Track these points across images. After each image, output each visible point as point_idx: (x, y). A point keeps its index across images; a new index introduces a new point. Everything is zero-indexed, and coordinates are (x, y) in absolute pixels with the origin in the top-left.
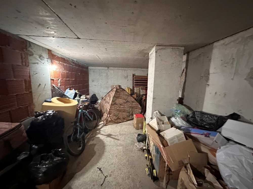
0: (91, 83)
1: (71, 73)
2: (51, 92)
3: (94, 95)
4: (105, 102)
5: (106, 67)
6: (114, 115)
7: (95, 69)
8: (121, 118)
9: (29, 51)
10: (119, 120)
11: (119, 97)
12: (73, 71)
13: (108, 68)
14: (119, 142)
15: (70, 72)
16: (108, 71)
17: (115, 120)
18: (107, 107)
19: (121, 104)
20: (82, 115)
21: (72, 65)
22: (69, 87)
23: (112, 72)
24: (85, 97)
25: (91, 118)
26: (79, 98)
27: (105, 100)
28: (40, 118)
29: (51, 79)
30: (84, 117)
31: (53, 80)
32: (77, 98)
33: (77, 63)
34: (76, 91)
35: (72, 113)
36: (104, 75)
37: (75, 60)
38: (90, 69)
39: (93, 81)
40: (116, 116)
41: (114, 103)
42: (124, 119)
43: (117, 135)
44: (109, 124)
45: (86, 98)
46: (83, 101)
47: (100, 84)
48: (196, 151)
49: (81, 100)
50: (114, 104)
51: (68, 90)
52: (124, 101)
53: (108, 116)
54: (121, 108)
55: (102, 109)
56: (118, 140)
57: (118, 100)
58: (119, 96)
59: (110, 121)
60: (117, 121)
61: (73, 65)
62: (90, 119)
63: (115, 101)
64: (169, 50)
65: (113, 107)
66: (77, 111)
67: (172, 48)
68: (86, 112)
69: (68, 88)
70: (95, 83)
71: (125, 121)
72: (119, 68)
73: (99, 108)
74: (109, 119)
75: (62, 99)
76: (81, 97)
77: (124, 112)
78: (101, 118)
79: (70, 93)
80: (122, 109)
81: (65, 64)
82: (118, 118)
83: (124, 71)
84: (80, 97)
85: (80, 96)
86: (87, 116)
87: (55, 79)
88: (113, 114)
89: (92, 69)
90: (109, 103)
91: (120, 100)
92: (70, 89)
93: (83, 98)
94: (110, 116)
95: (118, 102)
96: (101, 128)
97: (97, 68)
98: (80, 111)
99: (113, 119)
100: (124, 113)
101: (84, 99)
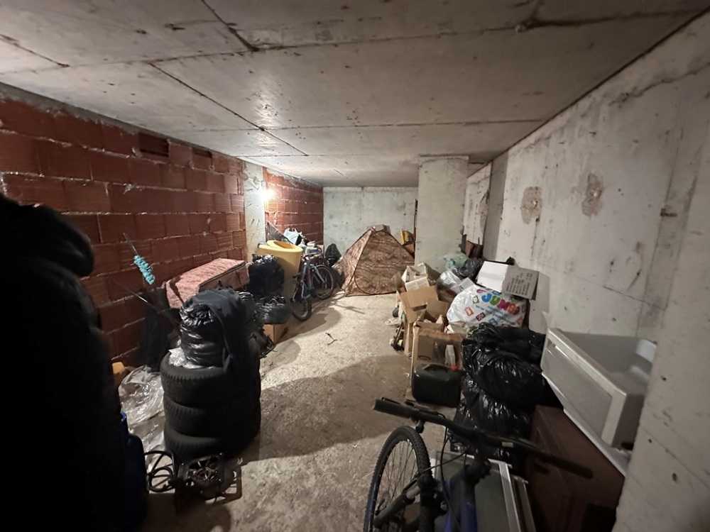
0: (327, 222)
1: (293, 202)
2: (264, 232)
3: (333, 247)
4: (350, 257)
5: (359, 186)
6: (364, 280)
7: (337, 192)
8: (378, 286)
9: (244, 174)
10: (373, 290)
11: (377, 247)
12: (295, 199)
13: (363, 187)
14: (364, 316)
15: (290, 201)
16: (362, 195)
17: (366, 288)
18: (353, 265)
19: (378, 262)
20: (309, 271)
21: (293, 186)
22: (289, 227)
23: (369, 198)
24: (313, 245)
25: (323, 280)
26: (304, 246)
27: (351, 253)
28: (259, 261)
29: (265, 213)
30: (312, 276)
31: (268, 214)
32: (302, 244)
33: (303, 183)
34: (301, 233)
35: (294, 263)
36: (353, 203)
37: (299, 177)
38: (327, 193)
39: (331, 217)
40: (368, 282)
41: (364, 258)
42: (383, 288)
43: (364, 309)
44: (355, 293)
45: (315, 247)
46: (310, 251)
47: (344, 223)
48: (437, 299)
49: (308, 248)
50: (366, 260)
51: (287, 231)
52: (386, 255)
53: (353, 279)
54: (377, 269)
55: (344, 271)
56: (363, 313)
57: (373, 252)
58: (376, 244)
59: (355, 290)
60: (369, 290)
61: (296, 186)
62: (321, 280)
63: (368, 254)
64: (442, 162)
65: (362, 265)
66: (302, 263)
67: (448, 159)
68: (315, 267)
69: (287, 228)
70: (336, 221)
71: (384, 292)
72: (385, 188)
73: (340, 271)
74: (355, 286)
75: (281, 243)
76: (308, 244)
77: (384, 276)
78: (341, 287)
79: (292, 236)
80: (381, 269)
81: (284, 187)
82: (371, 286)
83: (396, 195)
84: (306, 244)
85: (306, 242)
86: (316, 275)
87: (270, 213)
88: (361, 277)
89: (330, 192)
90: (356, 258)
91: (377, 252)
92: (290, 230)
93: (311, 245)
94: (357, 279)
95: (374, 256)
96: (339, 299)
97: (339, 189)
98: (305, 264)
99: (361, 287)
100: (385, 278)
101: (312, 248)
